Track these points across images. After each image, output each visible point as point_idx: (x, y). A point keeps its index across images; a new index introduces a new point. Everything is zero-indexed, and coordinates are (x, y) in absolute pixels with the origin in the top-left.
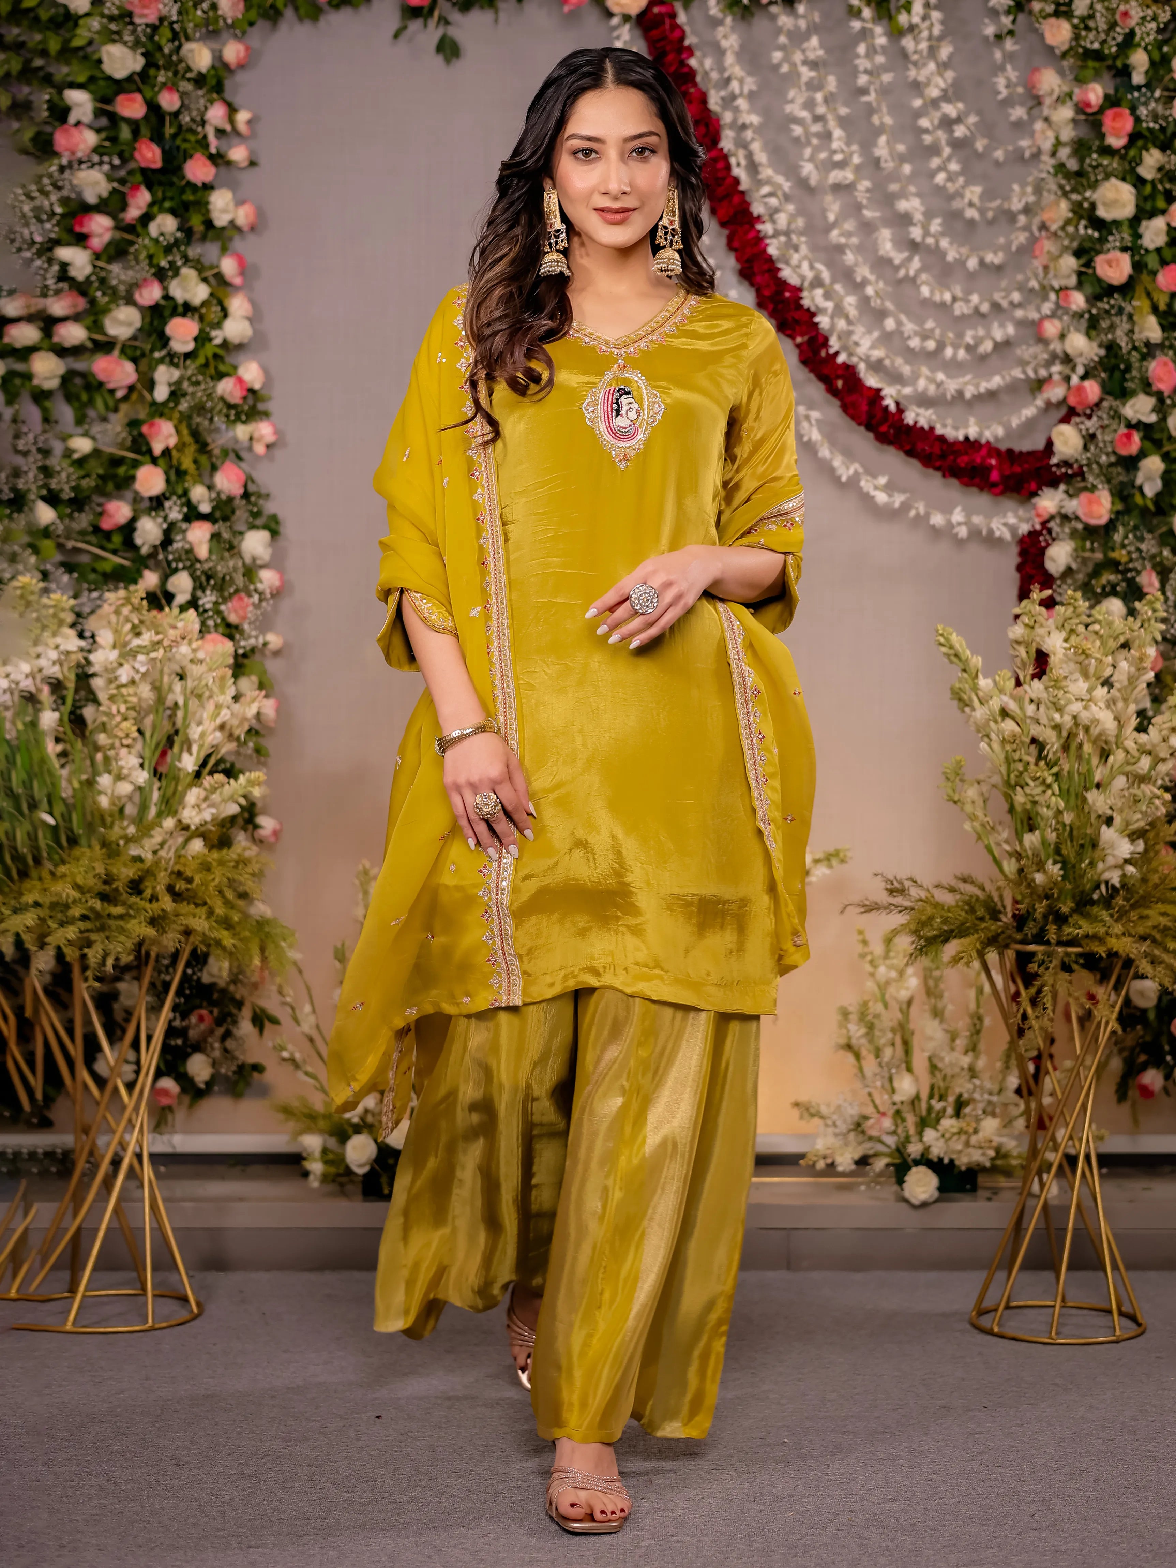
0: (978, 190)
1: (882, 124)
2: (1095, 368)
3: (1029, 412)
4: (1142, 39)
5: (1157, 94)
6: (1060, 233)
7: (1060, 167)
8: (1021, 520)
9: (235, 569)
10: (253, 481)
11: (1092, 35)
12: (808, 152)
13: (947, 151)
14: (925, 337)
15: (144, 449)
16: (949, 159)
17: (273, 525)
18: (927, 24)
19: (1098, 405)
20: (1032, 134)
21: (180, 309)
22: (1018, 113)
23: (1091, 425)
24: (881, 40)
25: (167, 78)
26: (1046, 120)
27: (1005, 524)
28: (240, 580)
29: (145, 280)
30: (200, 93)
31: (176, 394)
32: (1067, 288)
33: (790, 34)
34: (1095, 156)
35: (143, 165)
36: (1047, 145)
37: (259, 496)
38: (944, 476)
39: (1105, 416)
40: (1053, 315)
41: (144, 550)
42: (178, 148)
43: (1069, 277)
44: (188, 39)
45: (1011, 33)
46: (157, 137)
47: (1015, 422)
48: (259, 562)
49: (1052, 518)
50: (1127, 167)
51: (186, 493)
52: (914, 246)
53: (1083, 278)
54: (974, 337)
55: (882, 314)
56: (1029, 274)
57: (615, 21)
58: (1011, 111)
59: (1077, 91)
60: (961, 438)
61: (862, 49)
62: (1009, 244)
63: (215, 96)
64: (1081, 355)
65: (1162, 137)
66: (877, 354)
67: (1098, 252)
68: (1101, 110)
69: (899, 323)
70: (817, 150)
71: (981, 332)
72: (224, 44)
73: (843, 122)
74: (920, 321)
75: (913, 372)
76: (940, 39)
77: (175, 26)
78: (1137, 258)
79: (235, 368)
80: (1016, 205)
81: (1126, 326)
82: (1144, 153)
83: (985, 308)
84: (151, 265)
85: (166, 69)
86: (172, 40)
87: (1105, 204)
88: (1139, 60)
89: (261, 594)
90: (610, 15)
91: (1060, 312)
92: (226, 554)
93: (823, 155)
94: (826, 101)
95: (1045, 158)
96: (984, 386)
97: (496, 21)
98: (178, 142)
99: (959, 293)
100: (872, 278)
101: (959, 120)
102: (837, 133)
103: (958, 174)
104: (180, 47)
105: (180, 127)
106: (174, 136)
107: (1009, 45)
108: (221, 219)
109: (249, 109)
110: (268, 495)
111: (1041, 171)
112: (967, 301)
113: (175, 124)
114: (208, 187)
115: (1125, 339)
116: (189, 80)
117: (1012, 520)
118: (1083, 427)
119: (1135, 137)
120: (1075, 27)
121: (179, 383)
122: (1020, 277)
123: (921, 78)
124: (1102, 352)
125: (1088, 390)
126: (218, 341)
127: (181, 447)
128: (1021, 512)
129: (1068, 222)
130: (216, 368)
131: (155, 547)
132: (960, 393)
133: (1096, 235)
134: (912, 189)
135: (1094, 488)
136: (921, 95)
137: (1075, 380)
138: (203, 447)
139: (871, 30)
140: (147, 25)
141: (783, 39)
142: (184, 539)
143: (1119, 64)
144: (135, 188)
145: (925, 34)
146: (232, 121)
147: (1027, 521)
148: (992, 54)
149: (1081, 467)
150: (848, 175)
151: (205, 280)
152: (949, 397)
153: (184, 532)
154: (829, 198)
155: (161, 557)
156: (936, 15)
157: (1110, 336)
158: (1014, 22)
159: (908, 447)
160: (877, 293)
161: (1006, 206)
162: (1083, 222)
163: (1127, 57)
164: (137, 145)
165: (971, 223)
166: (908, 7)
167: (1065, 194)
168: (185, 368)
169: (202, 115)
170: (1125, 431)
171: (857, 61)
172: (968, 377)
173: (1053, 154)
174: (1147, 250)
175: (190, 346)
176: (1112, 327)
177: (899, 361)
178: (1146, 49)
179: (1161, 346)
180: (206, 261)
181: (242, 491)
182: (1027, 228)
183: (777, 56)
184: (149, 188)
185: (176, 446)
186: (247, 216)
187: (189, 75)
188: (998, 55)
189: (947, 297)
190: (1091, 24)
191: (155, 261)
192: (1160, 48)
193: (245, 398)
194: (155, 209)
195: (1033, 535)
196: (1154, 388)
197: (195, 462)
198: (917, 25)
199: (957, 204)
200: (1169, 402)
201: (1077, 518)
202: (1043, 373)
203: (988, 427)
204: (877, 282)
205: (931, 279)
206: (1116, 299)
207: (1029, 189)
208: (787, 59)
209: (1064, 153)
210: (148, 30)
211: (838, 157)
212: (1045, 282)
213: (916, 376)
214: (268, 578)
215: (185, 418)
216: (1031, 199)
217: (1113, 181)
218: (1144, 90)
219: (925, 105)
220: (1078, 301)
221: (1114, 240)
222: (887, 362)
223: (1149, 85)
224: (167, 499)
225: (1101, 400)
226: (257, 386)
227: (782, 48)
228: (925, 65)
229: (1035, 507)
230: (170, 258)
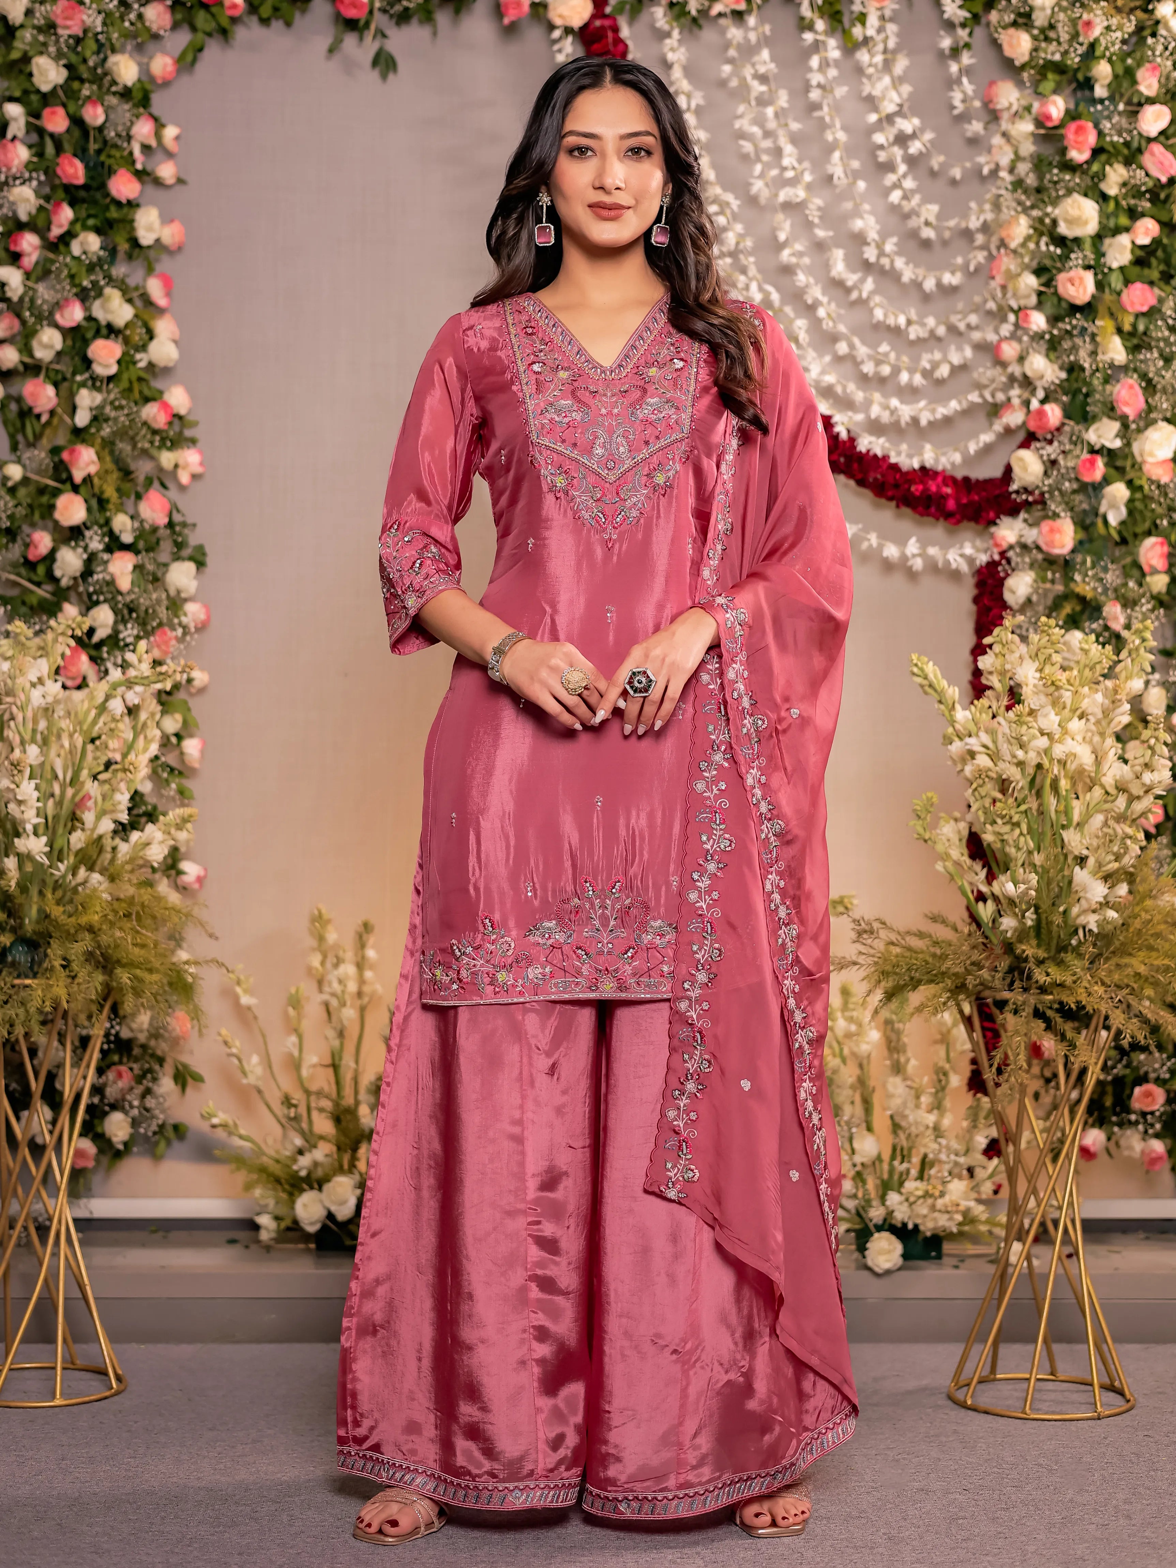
0: (934, 208)
1: (836, 140)
2: (1055, 391)
3: (987, 438)
4: (1107, 48)
5: (1121, 107)
6: (1021, 250)
7: (1019, 184)
8: (978, 550)
9: (158, 601)
10: (178, 511)
11: (1053, 46)
12: (758, 168)
13: (902, 168)
14: (878, 363)
15: (64, 476)
16: (904, 176)
17: (200, 558)
18: (882, 36)
19: (1058, 429)
20: (989, 150)
21: (104, 331)
22: (976, 127)
23: (1051, 451)
24: (834, 52)
25: (92, 92)
26: (1005, 135)
27: (962, 555)
28: (163, 613)
29: (66, 300)
30: (127, 107)
31: (97, 419)
32: (1026, 308)
33: (739, 47)
34: (1055, 171)
35: (65, 181)
36: (1005, 160)
37: (184, 525)
38: (898, 506)
39: (1066, 441)
40: (1013, 337)
41: (64, 582)
42: (103, 164)
43: (1028, 296)
44: (113, 50)
45: (967, 46)
46: (81, 153)
47: (972, 448)
48: (183, 595)
49: (1011, 547)
50: (1090, 183)
51: (108, 522)
52: (867, 267)
53: (1043, 297)
54: (931, 362)
55: (834, 338)
56: (987, 296)
57: (557, 34)
58: (967, 126)
59: (1036, 106)
60: (916, 466)
61: (815, 62)
62: (966, 265)
63: (141, 110)
64: (1042, 377)
65: (1126, 151)
66: (830, 379)
67: (1060, 270)
68: (1061, 125)
69: (852, 346)
70: (767, 166)
71: (937, 356)
72: (151, 58)
73: (794, 139)
74: (874, 346)
75: (865, 398)
76: (895, 52)
77: (100, 37)
78: (1100, 277)
79: (161, 393)
80: (974, 223)
81: (1089, 347)
82: (1108, 168)
83: (941, 331)
84: (73, 285)
85: (91, 82)
86: (98, 52)
87: (1067, 221)
88: (1103, 71)
89: (185, 627)
90: (552, 27)
91: (1019, 333)
92: (150, 587)
93: (774, 172)
94: (777, 115)
95: (1003, 174)
96: (942, 411)
97: (435, 34)
98: (103, 158)
99: (914, 316)
100: (824, 300)
101: (914, 136)
102: (788, 149)
103: (913, 192)
104: (105, 59)
105: (105, 142)
106: (99, 152)
107: (966, 59)
108: (146, 238)
109: (177, 124)
110: (194, 525)
111: (999, 188)
112: (923, 325)
113: (100, 140)
114: (132, 205)
115: (1088, 360)
116: (114, 93)
117: (968, 550)
118: (1044, 452)
119: (1097, 152)
120: (1035, 38)
121: (101, 407)
122: (977, 299)
123: (876, 92)
124: (1063, 375)
125: (1050, 413)
126: (142, 365)
127: (103, 474)
128: (978, 543)
129: (1028, 238)
130: (141, 392)
131: (75, 579)
132: (915, 421)
133: (1059, 251)
134: (867, 207)
135: (1056, 516)
136: (876, 110)
137: (1035, 404)
138: (126, 473)
139: (824, 42)
140: (70, 36)
141: (732, 53)
142: (105, 570)
143: (1080, 76)
144: (58, 205)
145: (880, 47)
146: (158, 135)
147: (986, 551)
148: (947, 67)
149: (1042, 494)
150: (800, 193)
151: (130, 301)
152: (903, 424)
153: (106, 563)
154: (780, 216)
155: (81, 589)
156: (891, 28)
157: (1072, 358)
158: (970, 34)
159: (860, 476)
160: (829, 315)
161: (963, 225)
162: (1044, 239)
163: (1089, 69)
164: (59, 160)
165: (926, 244)
166: (862, 18)
167: (1026, 210)
168: (109, 392)
169: (129, 129)
170: (1088, 456)
171: (810, 76)
172: (922, 404)
173: (1011, 170)
174: (1110, 269)
175: (113, 369)
176: (1075, 349)
177: (851, 387)
178: (1110, 61)
179: (1124, 369)
180: (132, 282)
181: (166, 520)
182: (985, 247)
183: (727, 68)
184: (72, 205)
185: (97, 473)
186: (173, 235)
187: (114, 89)
188: (954, 68)
189: (902, 320)
190: (1052, 34)
191: (77, 281)
192: (1123, 60)
193: (170, 424)
194: (78, 227)
195: (992, 565)
196: (1119, 412)
197: (118, 490)
198: (872, 38)
199: (913, 223)
200: (1133, 426)
201: (1038, 548)
202: (1000, 397)
203: (944, 454)
204: (829, 303)
205: (885, 302)
206: (1078, 320)
207: (987, 207)
208: (736, 72)
209: (1023, 168)
210: (71, 41)
211: (790, 174)
212: (1003, 303)
213: (868, 403)
214: (193, 611)
215: (108, 445)
216: (989, 216)
217: (1076, 196)
218: (1107, 103)
219: (880, 120)
220: (1038, 321)
221: (1076, 257)
222: (839, 390)
223: (1111, 98)
224: (87, 528)
225: (1063, 424)
226: (183, 412)
227: (731, 61)
228: (880, 79)
229: (992, 536)
230: (93, 278)
